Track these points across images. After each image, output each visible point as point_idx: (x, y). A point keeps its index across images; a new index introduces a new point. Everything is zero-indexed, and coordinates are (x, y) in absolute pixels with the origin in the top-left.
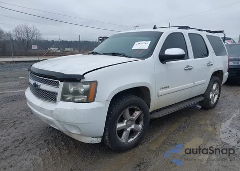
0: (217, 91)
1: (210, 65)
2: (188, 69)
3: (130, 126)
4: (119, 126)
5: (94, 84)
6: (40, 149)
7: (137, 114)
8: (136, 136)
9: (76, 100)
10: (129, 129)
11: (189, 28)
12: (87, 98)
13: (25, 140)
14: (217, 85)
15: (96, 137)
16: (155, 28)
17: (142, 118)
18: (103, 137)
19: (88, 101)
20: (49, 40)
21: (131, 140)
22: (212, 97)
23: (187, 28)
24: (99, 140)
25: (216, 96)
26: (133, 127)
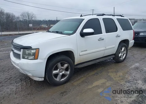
0: (125, 52)
1: (118, 36)
2: (101, 39)
3: (62, 72)
4: (54, 72)
5: (38, 50)
6: (17, 84)
7: (66, 65)
8: (66, 77)
9: (29, 58)
10: (61, 74)
11: (105, 15)
12: (34, 57)
13: (11, 79)
14: (124, 48)
15: (41, 78)
16: (81, 16)
17: (69, 68)
18: (45, 78)
19: (34, 59)
20: (41, 20)
21: (63, 79)
22: (121, 55)
23: (103, 15)
24: (43, 79)
25: (125, 55)
26: (63, 72)
